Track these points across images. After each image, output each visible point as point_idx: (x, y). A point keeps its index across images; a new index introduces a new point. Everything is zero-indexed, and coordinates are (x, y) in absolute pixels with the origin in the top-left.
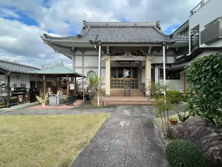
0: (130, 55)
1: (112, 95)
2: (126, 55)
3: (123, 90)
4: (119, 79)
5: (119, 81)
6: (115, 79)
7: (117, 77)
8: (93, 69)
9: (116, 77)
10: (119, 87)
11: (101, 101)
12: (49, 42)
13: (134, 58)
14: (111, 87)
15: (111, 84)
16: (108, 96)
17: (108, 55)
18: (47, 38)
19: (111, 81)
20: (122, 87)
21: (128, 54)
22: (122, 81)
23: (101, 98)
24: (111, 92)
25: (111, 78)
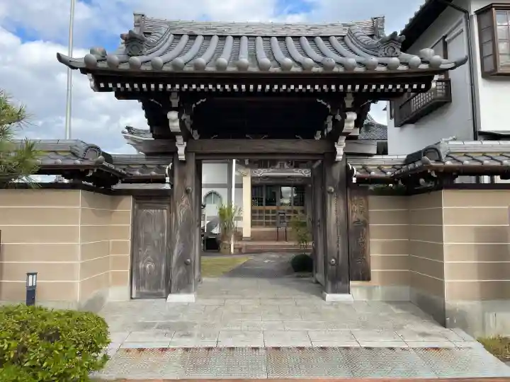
0: (286, 166)
1: (254, 238)
2: (278, 166)
3: (274, 229)
4: (268, 208)
5: (268, 212)
6: (261, 208)
7: (264, 203)
8: (215, 190)
9: (262, 205)
10: (267, 224)
11: (236, 247)
12: (135, 141)
13: (293, 172)
14: (253, 224)
15: (253, 217)
16: (247, 240)
17: (247, 167)
18: (132, 133)
19: (253, 212)
20: (274, 224)
21: (282, 166)
22: (274, 212)
23: (237, 243)
24: (251, 232)
25: (252, 206)
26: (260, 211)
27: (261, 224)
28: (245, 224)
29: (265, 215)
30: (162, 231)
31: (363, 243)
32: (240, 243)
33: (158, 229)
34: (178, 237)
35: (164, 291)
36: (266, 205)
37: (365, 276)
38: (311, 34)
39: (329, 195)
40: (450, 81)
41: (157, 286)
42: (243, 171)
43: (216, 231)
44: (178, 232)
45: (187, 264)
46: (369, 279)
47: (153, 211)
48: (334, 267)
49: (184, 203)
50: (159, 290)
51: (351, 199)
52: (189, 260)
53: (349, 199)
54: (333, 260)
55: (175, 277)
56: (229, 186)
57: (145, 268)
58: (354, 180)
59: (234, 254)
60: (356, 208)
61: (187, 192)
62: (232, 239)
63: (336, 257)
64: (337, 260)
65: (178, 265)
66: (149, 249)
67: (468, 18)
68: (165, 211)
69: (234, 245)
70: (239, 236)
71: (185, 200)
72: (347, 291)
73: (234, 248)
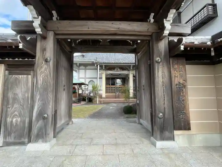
0: (119, 70)
1: (107, 97)
2: (116, 70)
3: (114, 94)
5: (112, 88)
6: (109, 86)
8: (92, 79)
10: (112, 92)
14: (106, 92)
15: (106, 90)
16: (104, 98)
17: (104, 70)
19: (106, 88)
20: (114, 92)
21: (117, 70)
22: (114, 88)
23: (99, 99)
24: (106, 96)
25: (106, 85)
26: (109, 88)
27: (110, 92)
28: (103, 92)
29: (111, 89)
30: (27, 92)
31: (183, 100)
32: (101, 99)
33: (24, 89)
34: (38, 97)
35: (26, 140)
36: (111, 85)
37: (187, 127)
39: (156, 64)
40: (216, 5)
41: (21, 136)
42: (102, 71)
43: (92, 95)
44: (38, 93)
45: (44, 118)
46: (189, 129)
47: (20, 76)
48: (162, 120)
49: (43, 69)
50: (23, 140)
51: (173, 67)
52: (46, 115)
53: (171, 68)
54: (161, 114)
55: (35, 131)
56: (97, 78)
57: (12, 121)
58: (182, 47)
59: (98, 104)
60: (178, 74)
61: (46, 61)
62: (98, 98)
63: (163, 111)
64: (164, 114)
66: (16, 106)
68: (30, 76)
69: (99, 100)
70: (101, 97)
71: (44, 67)
72: (172, 138)
73: (99, 102)
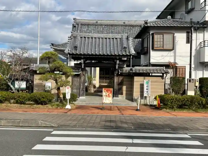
4: (106, 76)
6: (103, 76)
16: (97, 88)
18: (54, 46)
30: (78, 83)
32: (95, 89)
33: (77, 83)
34: (82, 85)
35: (78, 96)
37: (122, 94)
38: (113, 37)
39: (115, 76)
46: (123, 94)
47: (76, 79)
48: (116, 92)
52: (84, 90)
55: (81, 93)
57: (74, 91)
58: (119, 73)
61: (84, 75)
62: (92, 88)
64: (116, 90)
65: (82, 91)
66: (75, 87)
67: (150, 35)
68: (79, 79)
71: (83, 76)
72: (118, 97)
73: (93, 91)
